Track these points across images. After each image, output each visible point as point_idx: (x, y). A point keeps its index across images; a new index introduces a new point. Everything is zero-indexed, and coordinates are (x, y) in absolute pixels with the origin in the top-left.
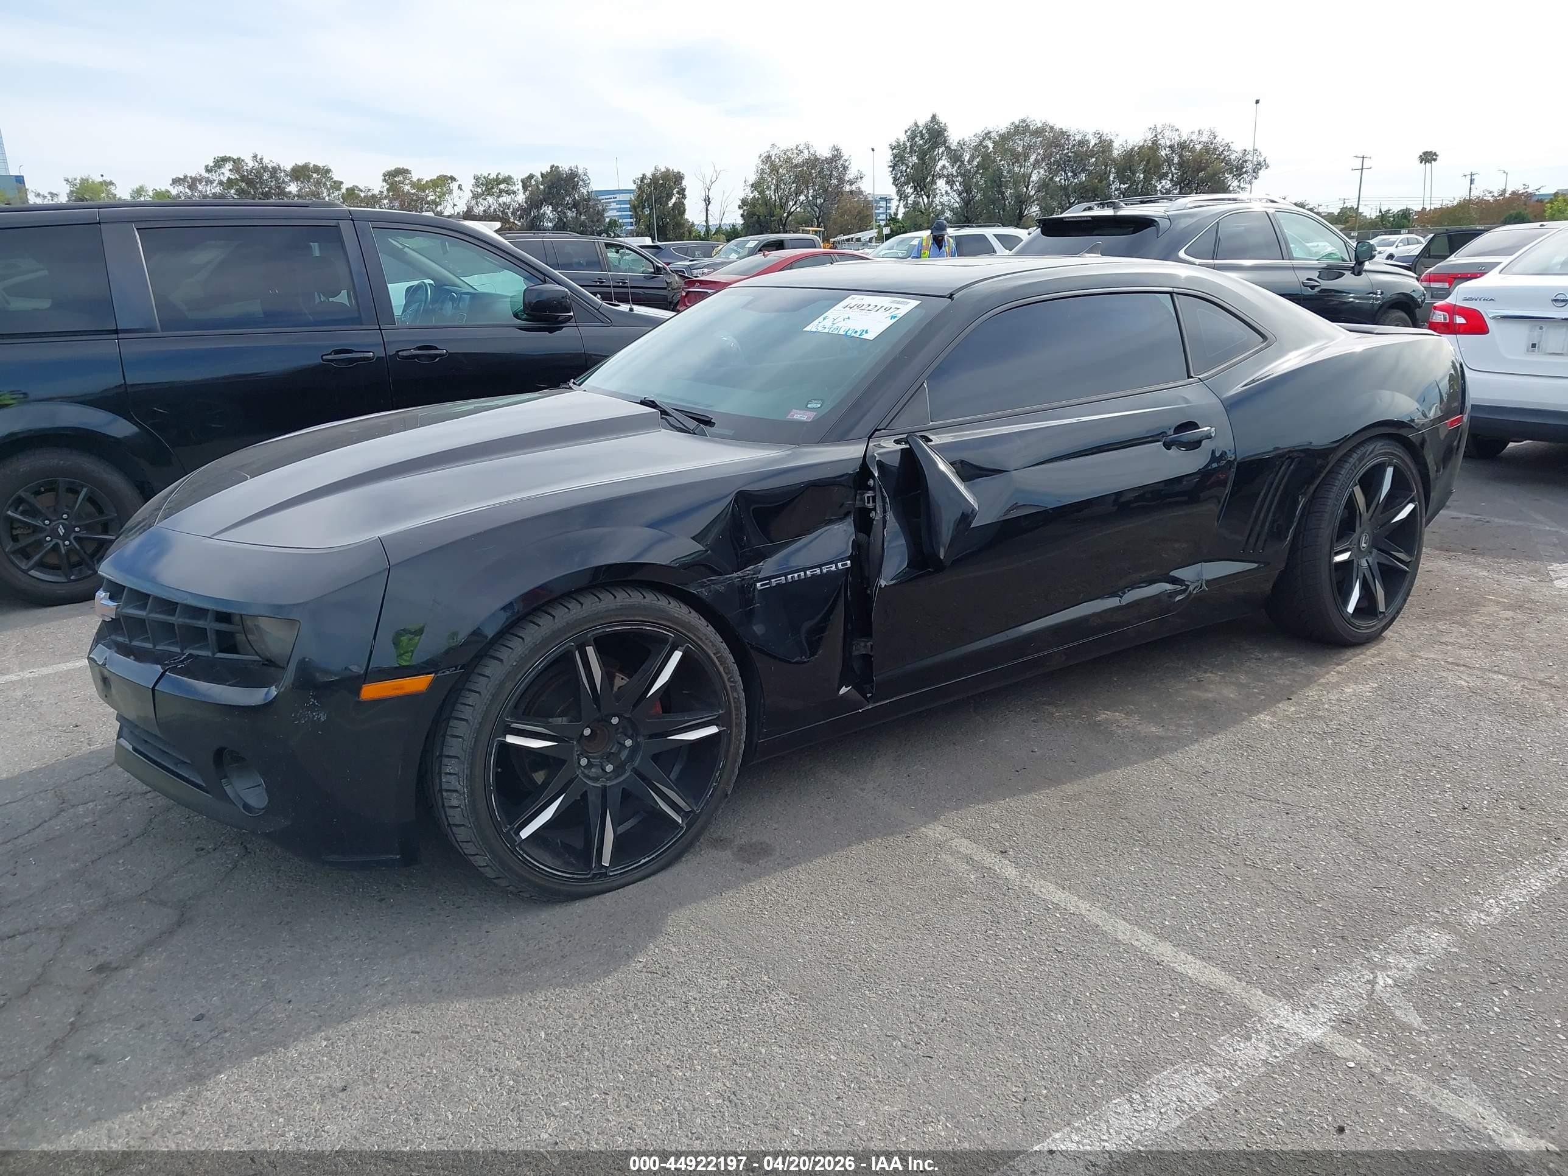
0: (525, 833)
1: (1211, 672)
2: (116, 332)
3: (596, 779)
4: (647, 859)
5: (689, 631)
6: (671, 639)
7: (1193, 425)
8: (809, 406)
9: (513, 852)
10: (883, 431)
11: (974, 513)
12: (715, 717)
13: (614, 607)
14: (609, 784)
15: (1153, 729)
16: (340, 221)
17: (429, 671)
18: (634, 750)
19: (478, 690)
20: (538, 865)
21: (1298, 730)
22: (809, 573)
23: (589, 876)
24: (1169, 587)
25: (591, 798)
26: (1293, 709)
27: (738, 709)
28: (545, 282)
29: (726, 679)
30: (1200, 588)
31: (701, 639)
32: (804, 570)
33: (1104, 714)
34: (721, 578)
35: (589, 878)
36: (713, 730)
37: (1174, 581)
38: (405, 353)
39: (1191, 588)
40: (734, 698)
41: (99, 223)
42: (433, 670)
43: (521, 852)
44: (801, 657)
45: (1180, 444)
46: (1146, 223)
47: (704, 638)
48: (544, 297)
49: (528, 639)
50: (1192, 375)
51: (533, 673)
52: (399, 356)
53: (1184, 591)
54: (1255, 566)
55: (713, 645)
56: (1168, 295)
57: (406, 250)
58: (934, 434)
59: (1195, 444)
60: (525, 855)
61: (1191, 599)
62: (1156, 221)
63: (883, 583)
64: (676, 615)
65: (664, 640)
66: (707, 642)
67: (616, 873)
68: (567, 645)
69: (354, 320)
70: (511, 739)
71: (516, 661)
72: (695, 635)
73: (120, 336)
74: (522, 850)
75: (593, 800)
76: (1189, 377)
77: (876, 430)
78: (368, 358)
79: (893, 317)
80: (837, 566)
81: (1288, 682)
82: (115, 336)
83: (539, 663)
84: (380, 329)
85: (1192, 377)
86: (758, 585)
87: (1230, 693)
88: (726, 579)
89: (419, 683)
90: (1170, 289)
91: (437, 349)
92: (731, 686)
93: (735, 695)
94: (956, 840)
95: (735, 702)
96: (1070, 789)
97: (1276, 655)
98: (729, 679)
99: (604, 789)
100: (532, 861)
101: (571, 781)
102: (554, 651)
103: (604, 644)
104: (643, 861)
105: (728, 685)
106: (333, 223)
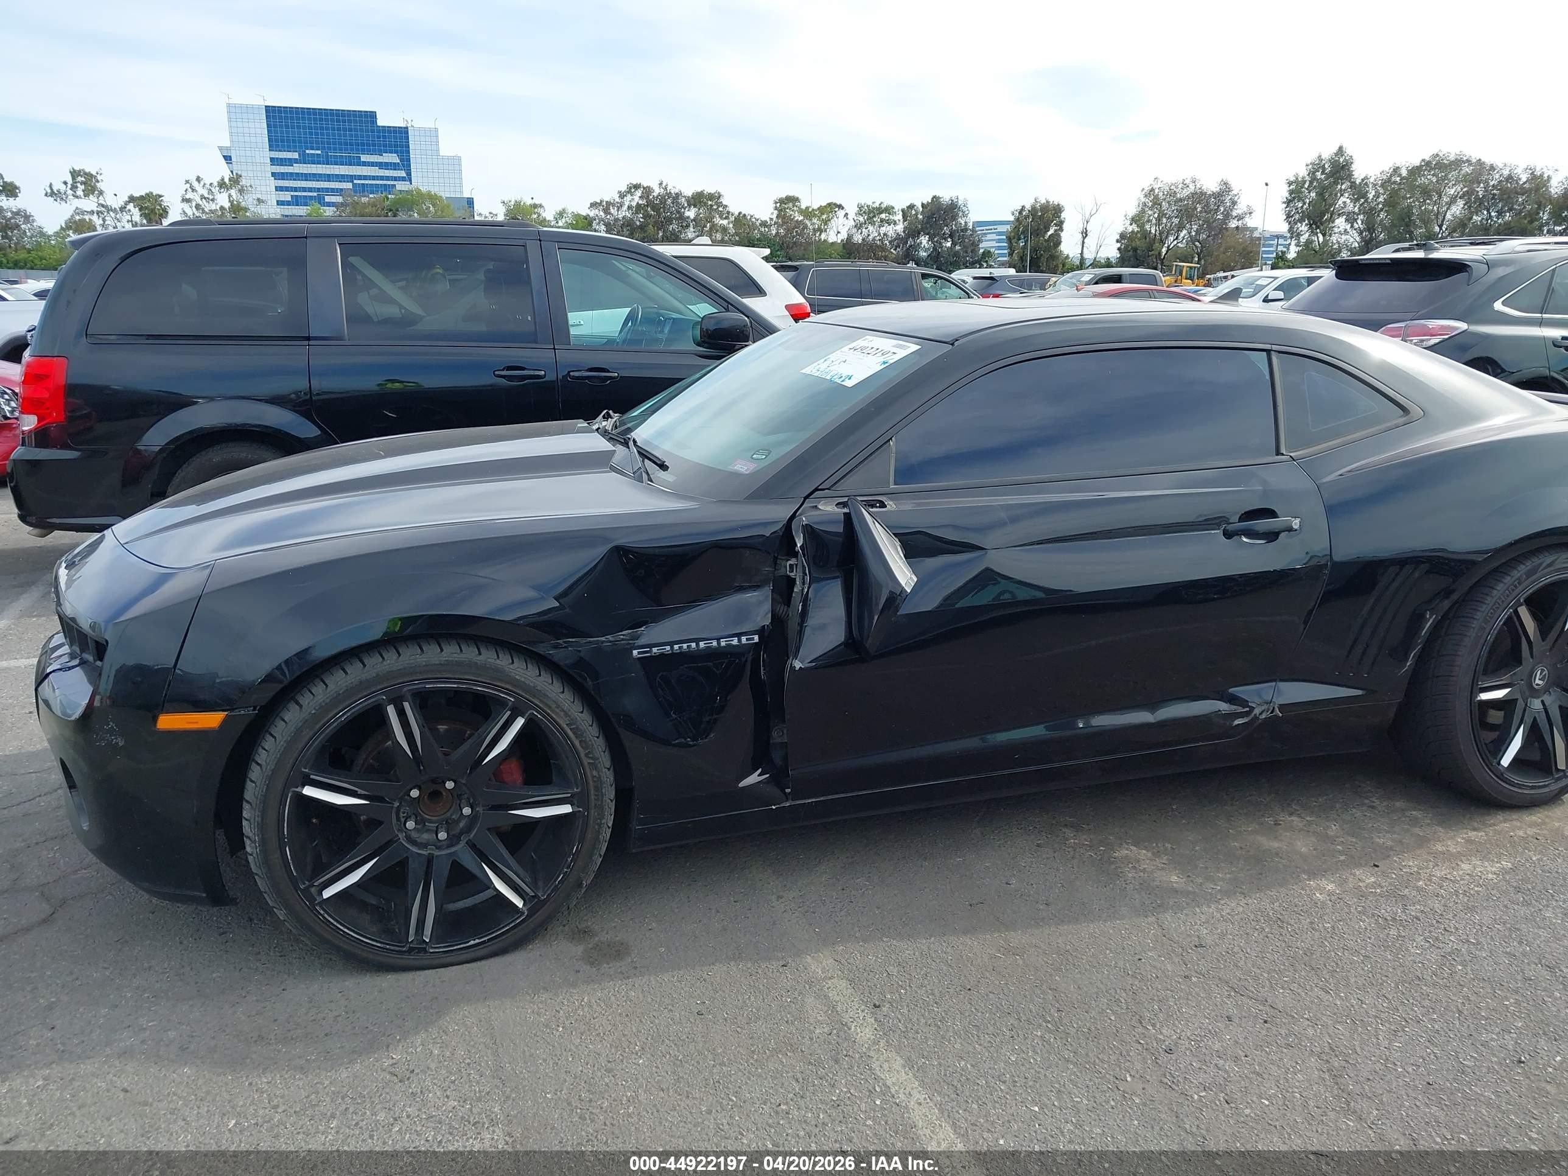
0: (327, 894)
1: (1299, 816)
2: (308, 338)
3: (424, 846)
4: (477, 941)
5: (534, 696)
6: (510, 703)
7: (1271, 513)
8: (755, 456)
9: (313, 909)
10: (826, 491)
11: (904, 595)
12: (569, 795)
13: (437, 662)
14: (437, 853)
15: (1174, 878)
16: (527, 242)
17: (224, 708)
18: (473, 819)
19: (275, 735)
20: (342, 928)
21: (1359, 909)
22: (702, 644)
23: (404, 949)
24: (1223, 707)
25: (413, 865)
26: (1373, 880)
27: (598, 789)
28: (727, 310)
29: (582, 755)
30: (1272, 712)
31: (550, 708)
32: (697, 641)
33: (1127, 849)
34: (583, 641)
35: (405, 952)
36: (566, 809)
37: (1233, 700)
38: (576, 374)
39: (1257, 711)
40: (594, 777)
41: (306, 237)
42: (228, 708)
43: (322, 912)
44: (685, 739)
45: (1251, 534)
46: (1456, 267)
47: (554, 706)
48: (725, 325)
49: (331, 686)
50: (1283, 451)
51: (336, 724)
52: (570, 375)
53: (1247, 714)
54: (1359, 692)
55: (566, 714)
56: (1265, 353)
57: (630, 272)
58: (891, 500)
59: (1272, 536)
60: (326, 915)
61: (1256, 725)
62: (1469, 266)
63: (798, 665)
64: (517, 677)
65: (503, 703)
66: (558, 710)
67: (437, 950)
68: (380, 697)
69: (531, 338)
70: (309, 791)
71: (315, 709)
72: (541, 701)
73: (311, 343)
74: (324, 910)
75: (415, 868)
76: (1278, 453)
77: (816, 490)
78: (539, 377)
79: (884, 363)
80: (740, 640)
81: (1390, 843)
82: (306, 343)
83: (344, 716)
84: (554, 349)
85: (1283, 454)
86: (635, 652)
87: (1303, 846)
88: (590, 642)
89: (212, 720)
90: (1268, 347)
91: (608, 371)
92: (589, 763)
93: (595, 773)
94: (835, 981)
95: (594, 781)
96: (1016, 938)
97: (1398, 804)
98: (586, 755)
99: (430, 860)
100: (335, 923)
101: (389, 843)
102: (361, 704)
103: (425, 701)
104: (472, 942)
105: (586, 761)
106: (521, 242)
